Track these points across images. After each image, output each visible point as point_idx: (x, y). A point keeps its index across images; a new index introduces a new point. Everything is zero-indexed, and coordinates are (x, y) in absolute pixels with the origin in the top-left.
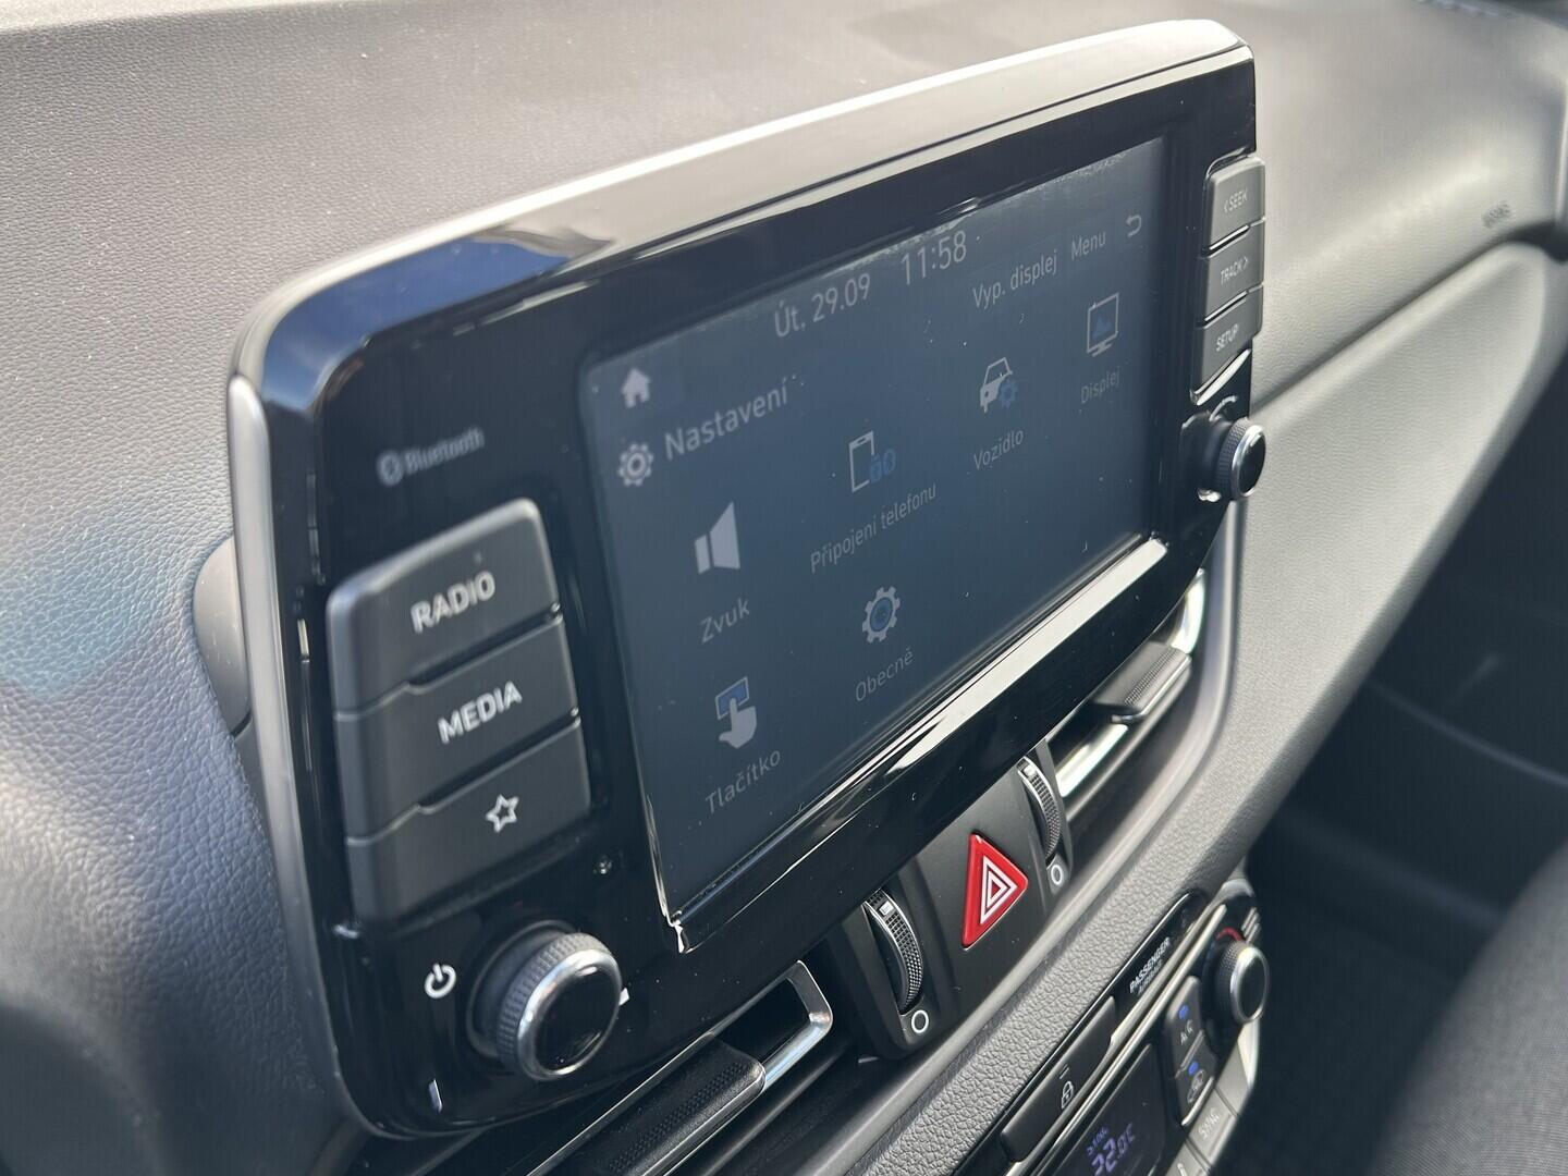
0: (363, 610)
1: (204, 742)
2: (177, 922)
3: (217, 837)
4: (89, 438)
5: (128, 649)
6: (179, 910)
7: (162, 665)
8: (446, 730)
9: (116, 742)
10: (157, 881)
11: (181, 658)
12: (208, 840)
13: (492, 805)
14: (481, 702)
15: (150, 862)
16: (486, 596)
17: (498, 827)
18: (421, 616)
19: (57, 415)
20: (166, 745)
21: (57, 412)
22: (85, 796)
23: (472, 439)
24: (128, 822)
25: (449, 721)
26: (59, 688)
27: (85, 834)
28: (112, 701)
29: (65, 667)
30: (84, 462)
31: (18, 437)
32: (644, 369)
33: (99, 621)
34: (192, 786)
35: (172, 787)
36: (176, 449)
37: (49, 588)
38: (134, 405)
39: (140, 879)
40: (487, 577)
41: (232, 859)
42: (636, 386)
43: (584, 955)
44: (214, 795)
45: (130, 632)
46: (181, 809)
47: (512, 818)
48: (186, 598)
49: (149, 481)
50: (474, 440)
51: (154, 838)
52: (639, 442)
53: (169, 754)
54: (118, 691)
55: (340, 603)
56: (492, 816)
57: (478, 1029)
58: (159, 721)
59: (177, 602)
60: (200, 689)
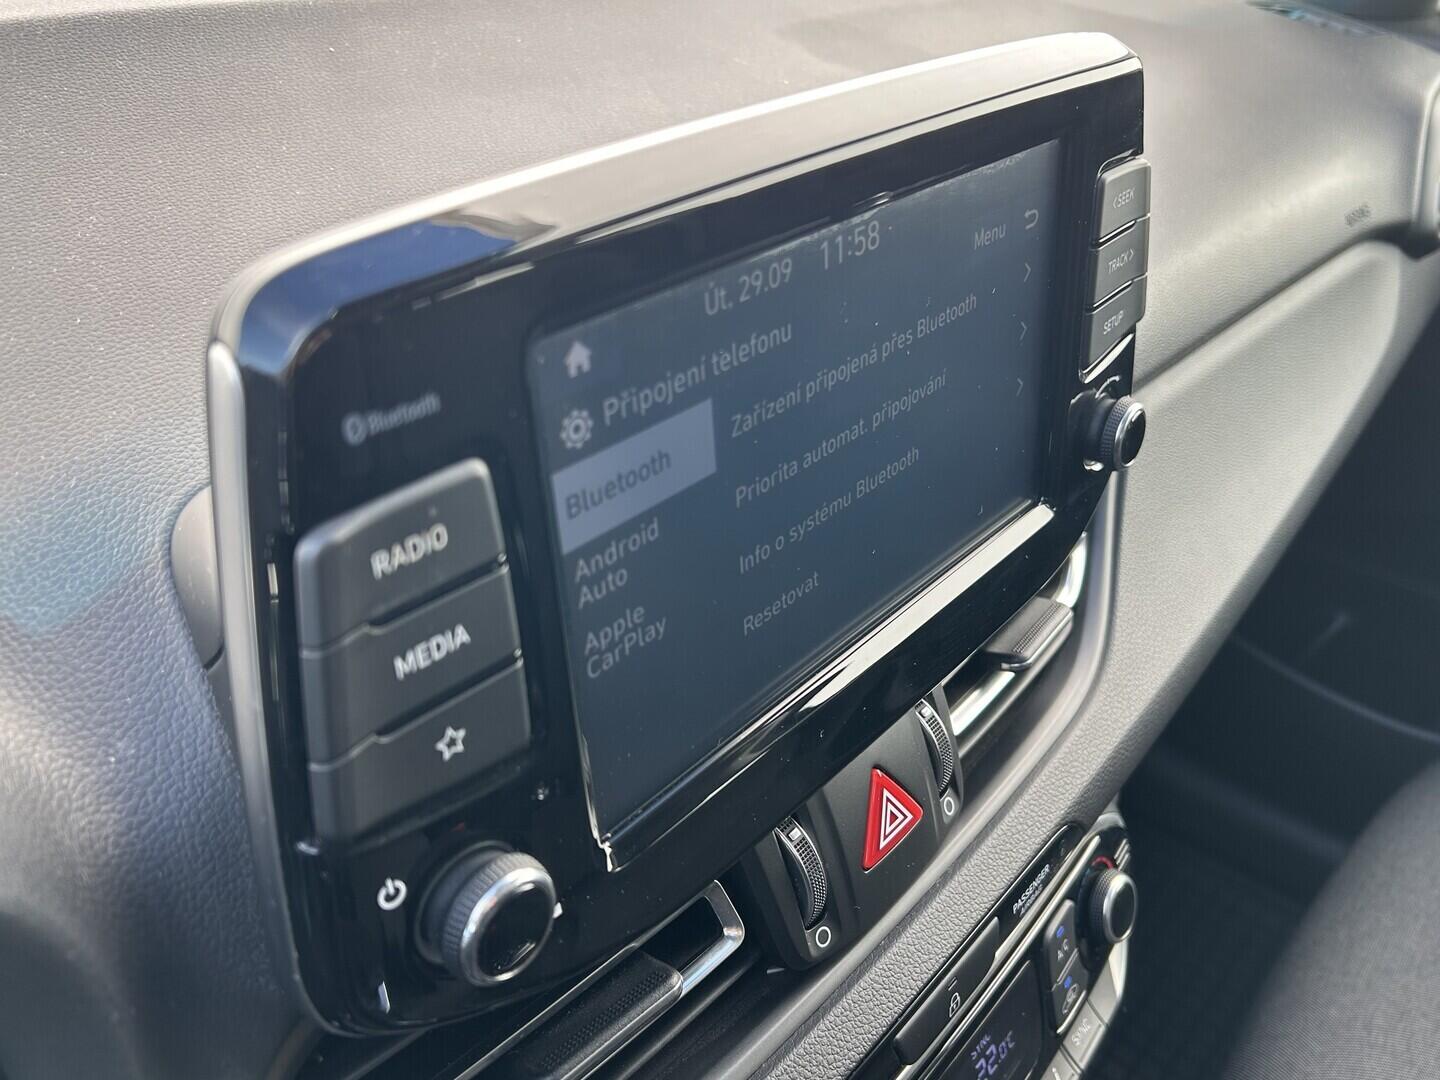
0: (329, 558)
1: (178, 675)
2: (153, 836)
3: (190, 760)
4: (78, 394)
5: (111, 588)
6: (155, 827)
7: (142, 604)
8: (401, 667)
9: (99, 672)
10: (135, 800)
11: (159, 598)
12: (182, 763)
13: (442, 736)
14: (433, 643)
15: (129, 782)
16: (440, 546)
17: (447, 755)
18: (381, 564)
19: (48, 373)
20: (144, 676)
21: (48, 370)
22: (70, 722)
23: (429, 404)
24: (110, 746)
25: (404, 658)
26: (48, 623)
27: (70, 756)
28: (96, 635)
29: (54, 603)
30: (73, 417)
31: (12, 392)
32: (586, 342)
33: (85, 562)
34: (168, 714)
35: (149, 715)
36: (156, 407)
37: (39, 531)
38: (119, 365)
39: (120, 798)
40: (441, 529)
41: (203, 782)
42: (579, 357)
43: (523, 873)
44: (188, 722)
45: (112, 573)
46: (157, 734)
47: (460, 748)
48: (165, 542)
49: (131, 435)
50: (431, 404)
51: (133, 761)
52: (580, 409)
53: (147, 685)
54: (101, 627)
55: (307, 550)
56: (441, 746)
57: (425, 937)
58: (139, 654)
59: (156, 545)
60: (177, 625)
